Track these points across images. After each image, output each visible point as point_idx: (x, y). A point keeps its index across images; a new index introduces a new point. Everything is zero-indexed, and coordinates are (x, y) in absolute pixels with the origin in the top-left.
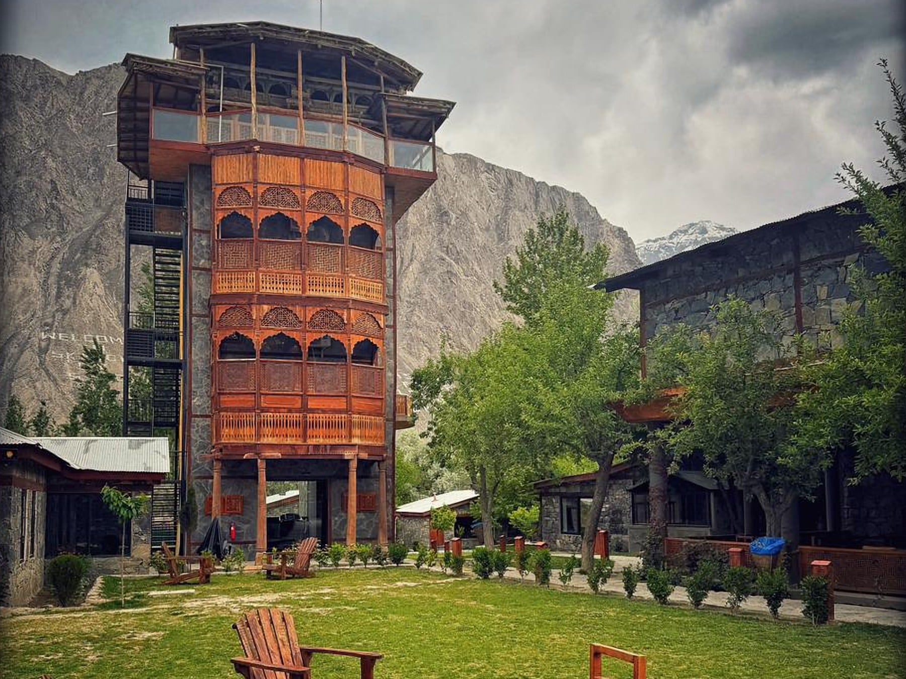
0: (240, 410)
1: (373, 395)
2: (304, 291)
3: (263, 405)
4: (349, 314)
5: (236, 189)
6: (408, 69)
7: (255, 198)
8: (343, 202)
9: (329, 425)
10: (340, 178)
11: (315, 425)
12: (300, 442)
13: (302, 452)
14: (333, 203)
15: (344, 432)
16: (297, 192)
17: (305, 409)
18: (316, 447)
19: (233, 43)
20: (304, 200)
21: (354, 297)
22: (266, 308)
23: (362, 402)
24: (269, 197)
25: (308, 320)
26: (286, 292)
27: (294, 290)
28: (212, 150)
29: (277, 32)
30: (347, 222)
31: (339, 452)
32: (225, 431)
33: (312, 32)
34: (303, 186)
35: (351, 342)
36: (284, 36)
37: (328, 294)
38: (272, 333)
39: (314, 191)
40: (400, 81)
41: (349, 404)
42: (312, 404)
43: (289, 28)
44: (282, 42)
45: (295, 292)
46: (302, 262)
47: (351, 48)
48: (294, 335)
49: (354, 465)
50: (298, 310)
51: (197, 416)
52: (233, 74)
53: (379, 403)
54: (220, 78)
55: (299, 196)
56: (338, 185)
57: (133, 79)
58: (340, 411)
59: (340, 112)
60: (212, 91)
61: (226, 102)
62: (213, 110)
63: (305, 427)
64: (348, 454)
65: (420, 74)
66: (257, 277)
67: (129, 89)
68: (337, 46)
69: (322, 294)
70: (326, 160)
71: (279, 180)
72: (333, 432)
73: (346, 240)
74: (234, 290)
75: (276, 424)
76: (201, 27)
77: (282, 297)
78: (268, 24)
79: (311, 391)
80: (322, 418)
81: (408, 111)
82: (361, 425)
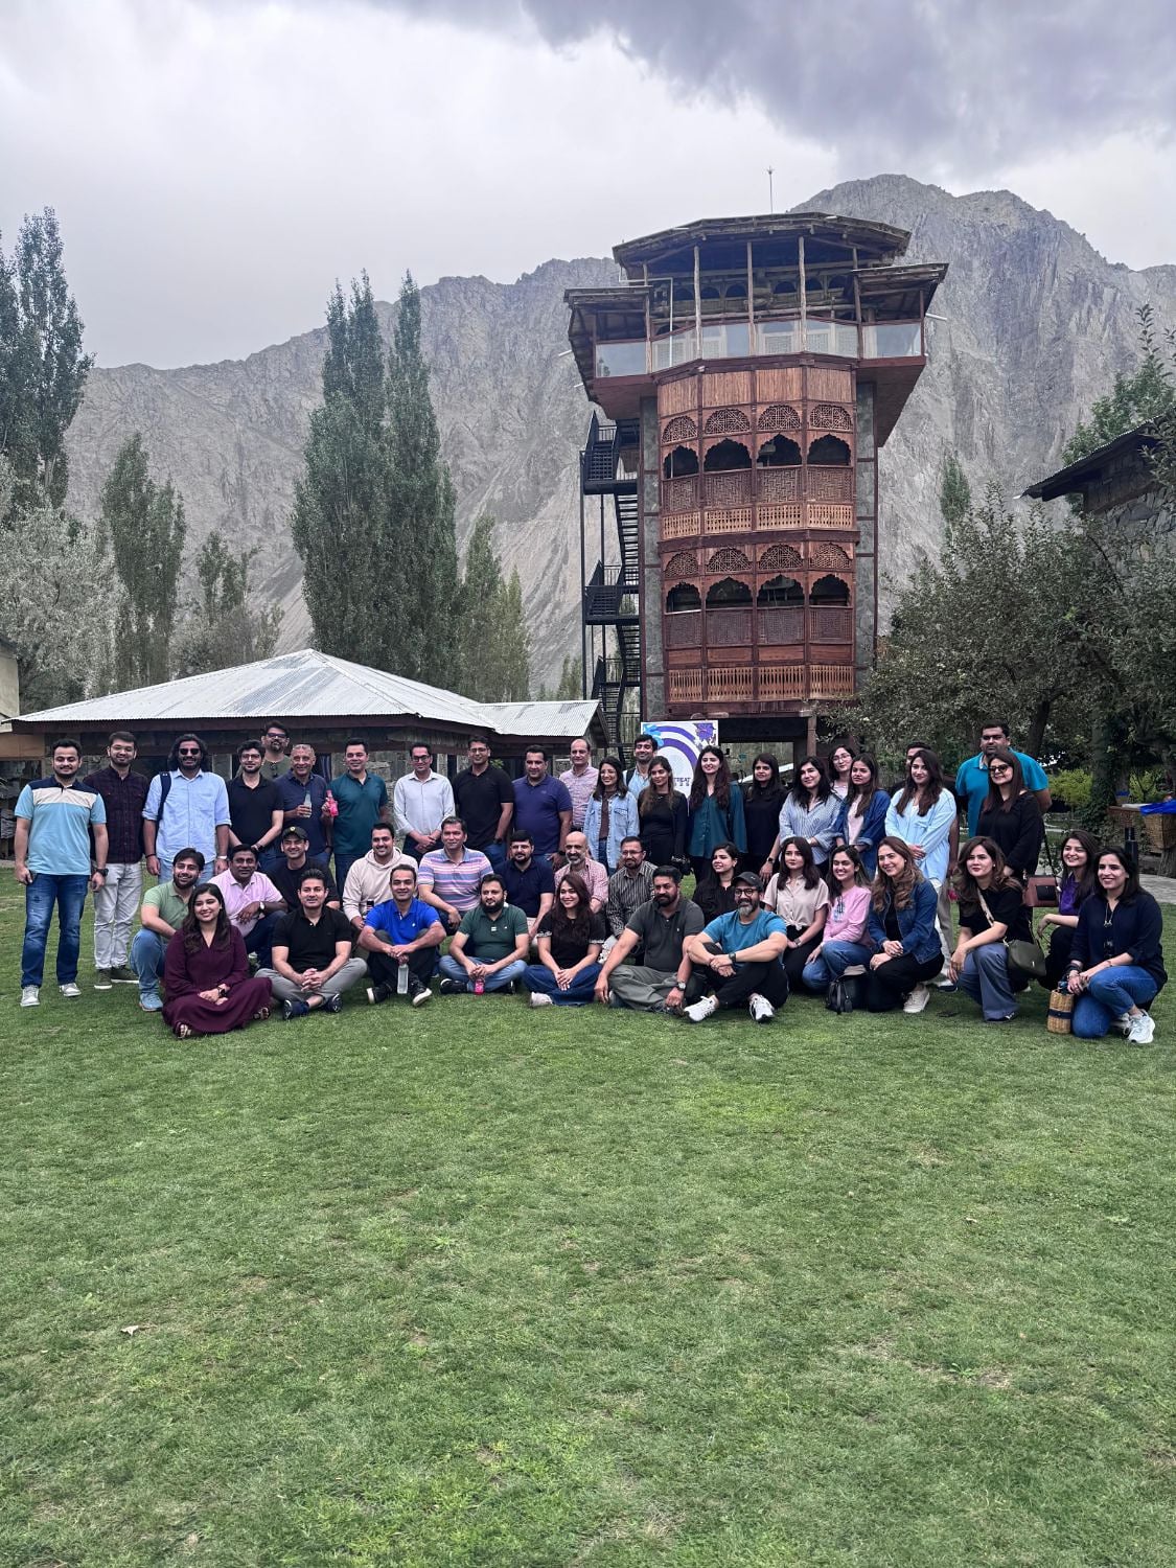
0: (688, 667)
1: (836, 641)
2: (753, 526)
3: (710, 660)
4: (806, 548)
5: (681, 419)
6: (890, 232)
7: (700, 427)
8: (800, 413)
9: (784, 679)
10: (796, 386)
11: (767, 679)
12: (750, 699)
13: (752, 710)
14: (789, 418)
15: (801, 686)
16: (747, 412)
17: (755, 662)
18: (769, 704)
19: (675, 251)
20: (754, 419)
21: (813, 526)
22: (712, 551)
23: (824, 650)
24: (716, 423)
25: (759, 559)
26: (734, 530)
27: (742, 527)
28: (656, 380)
29: (722, 228)
30: (805, 438)
31: (795, 709)
32: (674, 690)
33: (758, 218)
34: (754, 404)
35: (810, 581)
36: (731, 230)
37: (783, 527)
38: (718, 579)
39: (765, 408)
40: (882, 248)
41: (807, 653)
42: (764, 656)
43: (733, 220)
44: (727, 237)
45: (744, 529)
46: (753, 492)
47: (810, 226)
48: (743, 579)
49: (812, 723)
50: (747, 550)
51: (652, 675)
52: (684, 284)
53: (846, 649)
54: (669, 293)
55: (749, 416)
56: (794, 394)
57: (577, 315)
58: (795, 663)
59: (797, 304)
60: (660, 309)
61: (677, 319)
62: (663, 331)
63: (756, 682)
64: (804, 712)
65: (908, 234)
66: (702, 516)
67: (577, 325)
68: (792, 227)
69: (774, 528)
70: (781, 367)
71: (727, 401)
72: (788, 687)
73: (804, 460)
74: (680, 535)
75: (723, 681)
76: (640, 241)
77: (729, 536)
78: (710, 221)
79: (763, 640)
80: (773, 670)
81: (888, 285)
82: (822, 677)
